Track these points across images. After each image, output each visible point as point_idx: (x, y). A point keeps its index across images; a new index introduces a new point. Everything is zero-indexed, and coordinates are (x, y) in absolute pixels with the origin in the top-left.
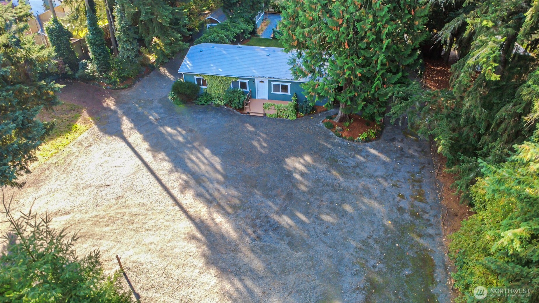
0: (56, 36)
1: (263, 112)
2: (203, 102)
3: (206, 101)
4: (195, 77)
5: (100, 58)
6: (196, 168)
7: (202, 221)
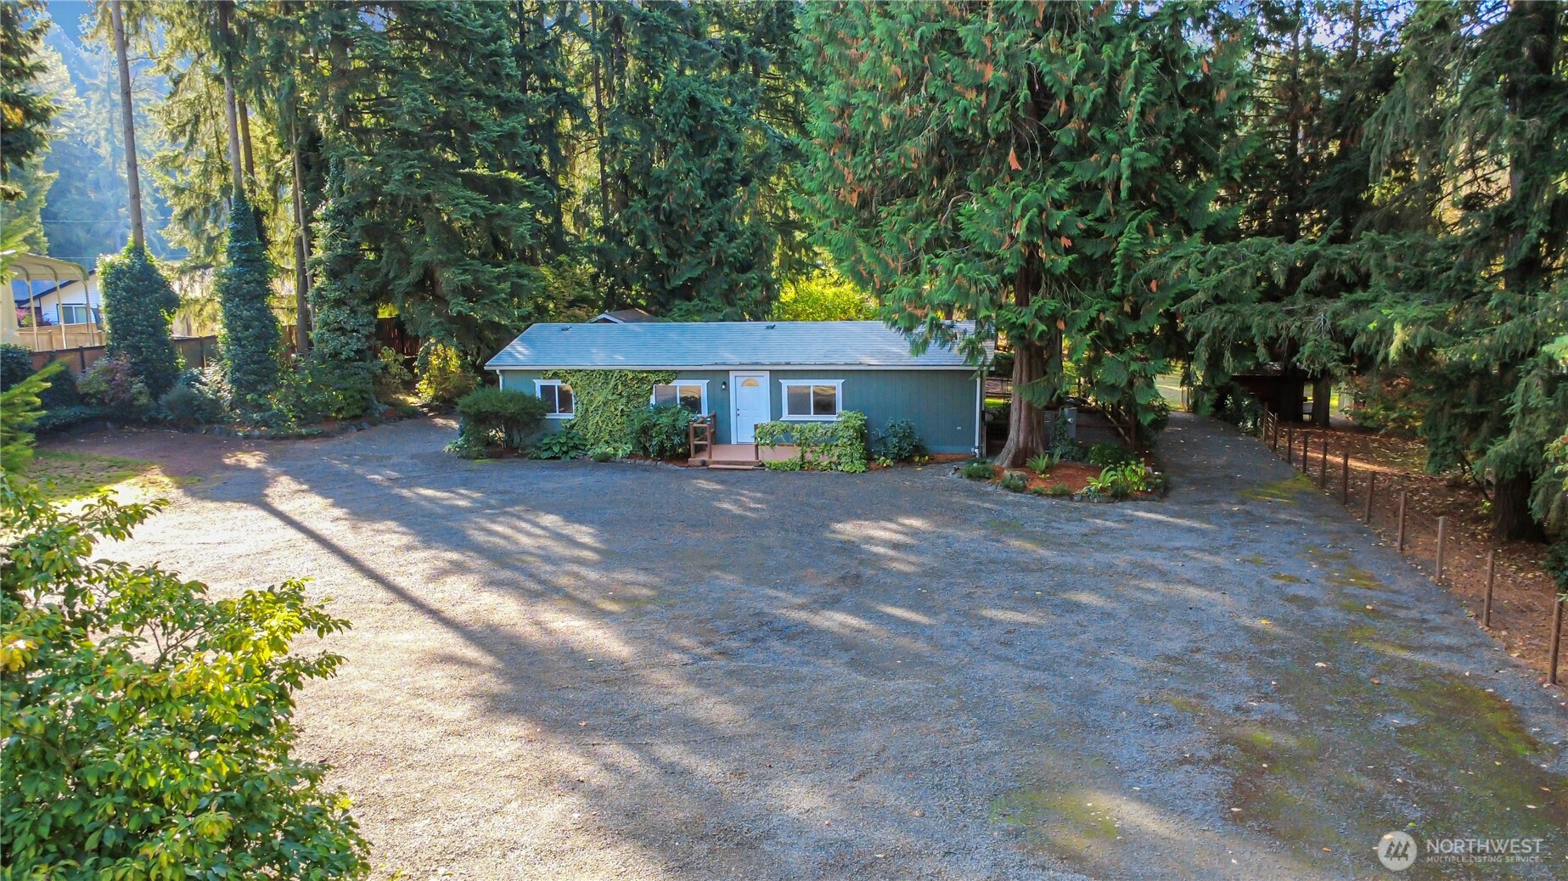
0: (127, 289)
1: (752, 458)
2: (556, 449)
3: (565, 449)
4: (539, 383)
5: (246, 338)
6: (502, 542)
7: (493, 629)
